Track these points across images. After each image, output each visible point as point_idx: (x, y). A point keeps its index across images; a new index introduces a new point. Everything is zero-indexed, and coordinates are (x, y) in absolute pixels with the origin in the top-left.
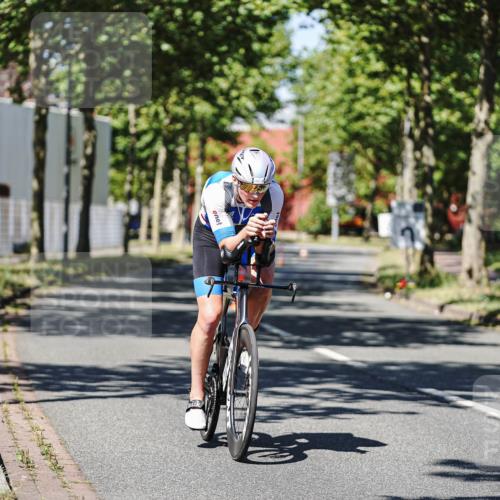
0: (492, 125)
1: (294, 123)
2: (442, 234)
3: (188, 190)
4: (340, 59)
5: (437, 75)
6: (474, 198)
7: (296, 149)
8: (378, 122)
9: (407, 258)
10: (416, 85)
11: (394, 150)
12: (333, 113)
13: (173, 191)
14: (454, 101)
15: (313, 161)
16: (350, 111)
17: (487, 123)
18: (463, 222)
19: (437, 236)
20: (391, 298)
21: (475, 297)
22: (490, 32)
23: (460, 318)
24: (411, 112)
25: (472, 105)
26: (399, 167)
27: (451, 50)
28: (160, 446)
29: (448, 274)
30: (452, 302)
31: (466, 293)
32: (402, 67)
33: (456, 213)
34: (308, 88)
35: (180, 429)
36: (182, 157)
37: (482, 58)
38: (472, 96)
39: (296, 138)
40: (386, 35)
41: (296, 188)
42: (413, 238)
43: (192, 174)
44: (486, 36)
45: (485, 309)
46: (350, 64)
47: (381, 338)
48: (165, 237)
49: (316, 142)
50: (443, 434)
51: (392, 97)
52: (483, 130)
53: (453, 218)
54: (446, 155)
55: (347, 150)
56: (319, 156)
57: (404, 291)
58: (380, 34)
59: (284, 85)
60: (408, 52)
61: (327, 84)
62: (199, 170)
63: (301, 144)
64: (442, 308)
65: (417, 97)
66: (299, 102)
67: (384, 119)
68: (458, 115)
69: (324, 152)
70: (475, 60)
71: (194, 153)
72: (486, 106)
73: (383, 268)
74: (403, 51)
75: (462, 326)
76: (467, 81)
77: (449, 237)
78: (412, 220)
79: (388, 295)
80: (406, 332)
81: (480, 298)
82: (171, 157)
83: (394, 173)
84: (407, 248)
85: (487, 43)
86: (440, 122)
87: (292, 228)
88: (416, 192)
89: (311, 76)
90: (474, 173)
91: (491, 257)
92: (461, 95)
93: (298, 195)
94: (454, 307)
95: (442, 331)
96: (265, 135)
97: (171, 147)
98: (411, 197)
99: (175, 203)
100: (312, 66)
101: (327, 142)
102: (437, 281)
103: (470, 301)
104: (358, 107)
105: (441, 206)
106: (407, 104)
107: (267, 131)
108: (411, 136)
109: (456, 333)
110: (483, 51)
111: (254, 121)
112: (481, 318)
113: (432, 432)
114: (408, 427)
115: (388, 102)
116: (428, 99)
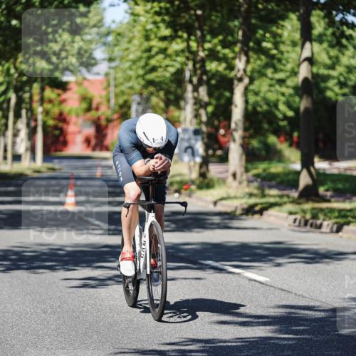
0: (249, 73)
1: (107, 75)
2: (215, 151)
3: (33, 124)
4: (139, 28)
5: (208, 37)
6: (236, 124)
7: (109, 93)
8: (168, 71)
9: (190, 168)
10: (194, 45)
11: (179, 91)
12: (134, 67)
13: (22, 125)
14: (221, 55)
15: (121, 101)
16: (147, 64)
17: (245, 71)
18: (229, 141)
19: (210, 152)
20: (179, 197)
21: (239, 194)
22: (245, 6)
23: (229, 210)
24: (190, 64)
25: (234, 58)
26: (182, 103)
27: (218, 20)
28: (16, 307)
29: (219, 179)
30: (222, 199)
31: (232, 193)
32: (183, 32)
33: (224, 136)
34: (116, 49)
35: (30, 295)
36: (27, 100)
37: (241, 24)
38: (234, 52)
39: (109, 85)
40: (171, 10)
41: (109, 121)
42: (193, 154)
43: (35, 112)
44: (243, 9)
45: (246, 203)
46: (147, 31)
47: (173, 226)
48: (17, 158)
49: (123, 88)
50: (218, 293)
51: (177, 53)
52: (242, 76)
53: (222, 139)
54: (216, 94)
55: (145, 93)
56: (125, 98)
57: (187, 192)
58: (167, 9)
59: (100, 47)
60: (187, 22)
61: (130, 46)
62: (40, 109)
63: (112, 89)
64: (215, 203)
65: (195, 54)
66: (111, 60)
67: (172, 70)
68: (224, 65)
69: (129, 94)
70: (235, 26)
71: (36, 98)
72: (244, 58)
73: (173, 176)
74: (183, 21)
75: (230, 216)
76: (230, 41)
77: (219, 152)
78: (193, 142)
79: (177, 195)
80: (190, 221)
81: (242, 196)
82: (20, 101)
83: (179, 108)
84: (190, 161)
85: (243, 14)
86: (211, 71)
87: (107, 149)
88: (195, 121)
89: (118, 41)
90: (236, 106)
91: (250, 166)
92: (226, 51)
93: (111, 125)
94: (224, 202)
95: (216, 219)
96: (86, 83)
97: (20, 94)
98: (191, 125)
99: (23, 134)
100: (119, 34)
101: (131, 88)
102: (211, 184)
103: (235, 198)
104: (153, 62)
105: (213, 131)
106: (188, 58)
107: (89, 81)
108: (191, 81)
109: (227, 221)
110: (241, 20)
111: (79, 73)
112: (243, 209)
113: (210, 292)
114: (193, 289)
115: (174, 58)
116: (202, 54)
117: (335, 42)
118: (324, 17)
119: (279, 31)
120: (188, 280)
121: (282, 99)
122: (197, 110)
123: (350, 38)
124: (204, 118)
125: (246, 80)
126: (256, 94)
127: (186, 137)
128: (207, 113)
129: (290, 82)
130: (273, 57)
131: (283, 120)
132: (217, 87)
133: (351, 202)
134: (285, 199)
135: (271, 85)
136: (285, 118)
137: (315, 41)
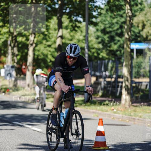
0: (35, 42)
6: (30, 63)
8: (1, 41)
9: (9, 82)
11: (6, 50)
14: (23, 34)
17: (34, 41)
19: (19, 75)
20: (5, 94)
24: (10, 38)
25: (29, 36)
26: (7, 55)
32: (8, 24)
38: (29, 33)
40: (3, 14)
42: (11, 76)
47: (2, 107)
50: (20, 136)
51: (5, 33)
52: (32, 43)
54: (21, 51)
57: (8, 92)
65: (12, 33)
67: (3, 40)
68: (25, 38)
72: (33, 36)
73: (2, 86)
74: (7, 19)
75: (26, 103)
77: (22, 76)
78: (11, 71)
79: (4, 94)
80: (9, 105)
83: (5, 56)
84: (9, 79)
86: (19, 41)
88: (12, 62)
90: (30, 56)
92: (26, 32)
95: (21, 105)
98: (10, 64)
105: (20, 66)
106: (9, 36)
108: (10, 45)
113: (16, 135)
114: (9, 134)
115: (4, 35)
116: (15, 34)
117: (72, 29)
118: (68, 18)
119: (49, 24)
120: (7, 130)
121: (49, 53)
122: (13, 57)
123: (79, 27)
124: (16, 61)
125: (34, 45)
126: (39, 51)
127: (8, 69)
128: (17, 59)
129: (53, 46)
130: (46, 35)
131: (50, 62)
132: (21, 48)
133: (78, 97)
134: (50, 96)
135: (45, 47)
136: (51, 61)
137: (64, 28)
